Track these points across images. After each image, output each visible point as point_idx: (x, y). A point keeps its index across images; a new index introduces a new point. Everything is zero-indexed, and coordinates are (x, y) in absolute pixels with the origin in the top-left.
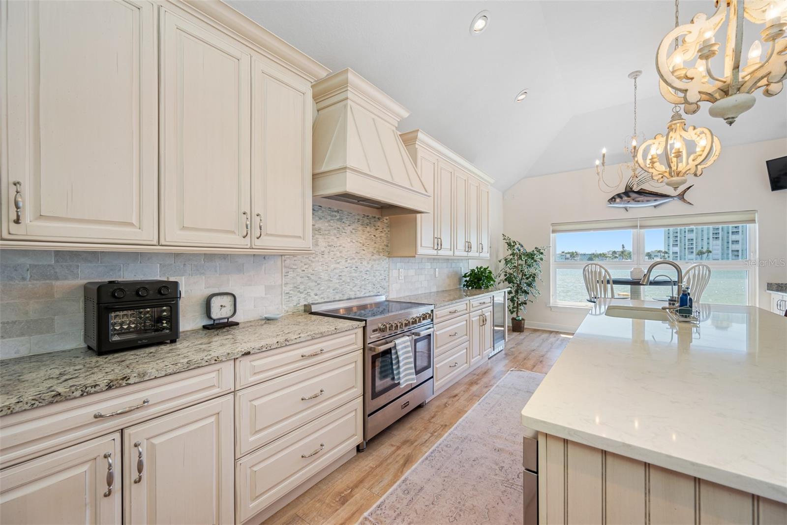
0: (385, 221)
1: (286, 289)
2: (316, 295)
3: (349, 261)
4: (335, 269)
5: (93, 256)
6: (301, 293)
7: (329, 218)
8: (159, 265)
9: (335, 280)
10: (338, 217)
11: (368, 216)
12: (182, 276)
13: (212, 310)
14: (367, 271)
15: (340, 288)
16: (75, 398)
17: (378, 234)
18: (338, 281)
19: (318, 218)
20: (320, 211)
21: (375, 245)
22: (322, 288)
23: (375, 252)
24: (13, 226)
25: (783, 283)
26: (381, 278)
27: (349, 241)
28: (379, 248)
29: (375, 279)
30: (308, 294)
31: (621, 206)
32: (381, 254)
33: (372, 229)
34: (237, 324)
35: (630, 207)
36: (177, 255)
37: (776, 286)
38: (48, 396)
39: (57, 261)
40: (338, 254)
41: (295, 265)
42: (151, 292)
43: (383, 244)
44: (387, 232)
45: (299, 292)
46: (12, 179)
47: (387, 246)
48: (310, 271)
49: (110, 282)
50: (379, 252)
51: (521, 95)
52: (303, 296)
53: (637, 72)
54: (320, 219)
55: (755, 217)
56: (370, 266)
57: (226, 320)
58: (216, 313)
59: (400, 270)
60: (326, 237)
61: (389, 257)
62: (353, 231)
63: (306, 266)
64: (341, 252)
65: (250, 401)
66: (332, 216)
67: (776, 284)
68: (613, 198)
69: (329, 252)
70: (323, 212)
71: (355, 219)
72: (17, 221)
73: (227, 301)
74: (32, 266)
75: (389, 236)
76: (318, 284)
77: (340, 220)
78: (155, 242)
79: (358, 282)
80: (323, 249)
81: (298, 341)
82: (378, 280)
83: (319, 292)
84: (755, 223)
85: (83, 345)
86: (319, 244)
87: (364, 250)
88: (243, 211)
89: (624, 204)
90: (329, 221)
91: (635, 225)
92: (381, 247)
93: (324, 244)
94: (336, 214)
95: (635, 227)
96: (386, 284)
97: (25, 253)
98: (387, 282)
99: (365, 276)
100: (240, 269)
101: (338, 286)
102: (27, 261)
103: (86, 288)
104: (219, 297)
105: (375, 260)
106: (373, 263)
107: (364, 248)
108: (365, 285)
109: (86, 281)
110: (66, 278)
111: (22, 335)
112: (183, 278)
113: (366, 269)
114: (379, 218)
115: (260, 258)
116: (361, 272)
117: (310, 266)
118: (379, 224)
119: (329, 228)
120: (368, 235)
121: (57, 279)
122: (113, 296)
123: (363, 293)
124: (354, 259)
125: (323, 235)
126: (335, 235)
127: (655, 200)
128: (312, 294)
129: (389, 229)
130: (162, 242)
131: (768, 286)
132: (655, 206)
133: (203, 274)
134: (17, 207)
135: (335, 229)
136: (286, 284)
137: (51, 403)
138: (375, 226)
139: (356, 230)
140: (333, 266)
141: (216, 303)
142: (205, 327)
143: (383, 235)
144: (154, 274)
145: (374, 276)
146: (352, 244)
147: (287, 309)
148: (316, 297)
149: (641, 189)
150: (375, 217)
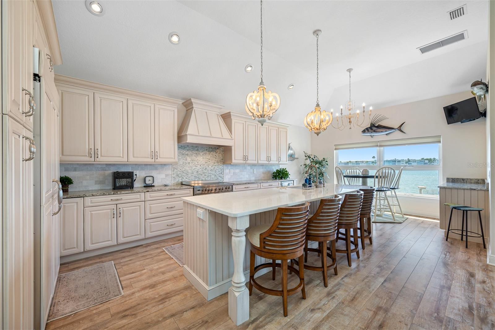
0: (221, 149)
1: (174, 176)
2: (186, 178)
3: (202, 166)
4: (195, 169)
5: (114, 165)
6: (180, 177)
7: (192, 150)
8: (131, 167)
9: (195, 173)
10: (196, 149)
11: (212, 148)
12: (138, 170)
13: (146, 181)
14: (212, 170)
15: (198, 176)
16: (107, 195)
17: (217, 155)
18: (196, 174)
19: (187, 150)
20: (188, 148)
21: (216, 159)
22: (189, 176)
23: (215, 162)
24: (97, 159)
25: (455, 178)
26: (219, 173)
27: (202, 158)
28: (218, 161)
29: (216, 173)
30: (183, 178)
31: (368, 134)
32: (219, 163)
33: (214, 153)
34: (154, 186)
35: (373, 135)
36: (136, 164)
37: (452, 179)
38: (102, 194)
39: (106, 166)
40: (196, 163)
41: (177, 167)
42: (126, 174)
43: (220, 159)
44: (222, 153)
45: (179, 177)
46: (97, 148)
47: (223, 160)
48: (184, 169)
49: (117, 172)
50: (218, 162)
51: (290, 86)
52: (180, 178)
53: (349, 69)
54: (188, 150)
55: (440, 140)
56: (213, 168)
57: (151, 185)
58: (147, 182)
59: (231, 170)
60: (191, 157)
61: (224, 164)
62: (204, 154)
63: (182, 168)
64: (198, 162)
65: (150, 205)
66: (193, 149)
67: (451, 178)
68: (364, 130)
69: (192, 163)
70: (189, 148)
71: (205, 149)
72: (97, 157)
73: (151, 178)
74: (101, 167)
75: (223, 155)
76: (187, 174)
77: (197, 150)
78: (127, 161)
79: (207, 174)
80: (189, 161)
81: (165, 190)
82: (218, 174)
83: (187, 178)
84: (441, 143)
85: (112, 188)
86: (187, 159)
87: (209, 161)
88: (152, 151)
89: (370, 133)
90: (192, 151)
91: (377, 145)
92: (219, 160)
93: (190, 160)
94: (195, 148)
95: (377, 146)
96: (222, 176)
97: (99, 164)
98: (222, 175)
99: (210, 172)
100: (156, 169)
101: (196, 175)
102: (100, 166)
103: (112, 173)
104: (148, 177)
105: (215, 165)
106: (215, 166)
107: (210, 161)
108: (210, 175)
109: (112, 171)
110: (108, 171)
111: (99, 184)
112: (138, 171)
113: (211, 169)
114: (218, 148)
115: (164, 165)
116: (208, 170)
117: (183, 168)
118: (218, 150)
119: (192, 153)
120: (212, 155)
121: (106, 171)
122: (123, 175)
123: (209, 179)
124: (204, 165)
125: (189, 156)
126: (195, 156)
127: (386, 131)
128: (185, 178)
129: (223, 152)
130: (129, 161)
131: (447, 180)
132: (386, 134)
133: (144, 170)
134: (98, 154)
135: (195, 154)
136: (173, 174)
137: (103, 195)
138: (215, 152)
139: (205, 154)
140: (194, 168)
141: (147, 179)
142: (145, 186)
143: (220, 155)
144: (129, 170)
145: (215, 172)
146: (203, 159)
147: (174, 183)
148: (186, 179)
149: (379, 125)
150: (215, 148)
